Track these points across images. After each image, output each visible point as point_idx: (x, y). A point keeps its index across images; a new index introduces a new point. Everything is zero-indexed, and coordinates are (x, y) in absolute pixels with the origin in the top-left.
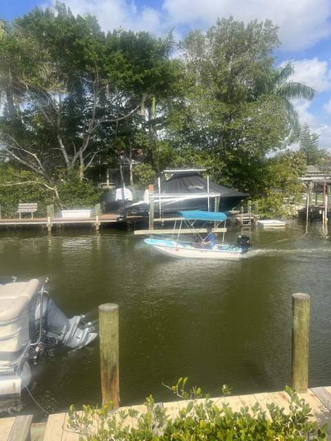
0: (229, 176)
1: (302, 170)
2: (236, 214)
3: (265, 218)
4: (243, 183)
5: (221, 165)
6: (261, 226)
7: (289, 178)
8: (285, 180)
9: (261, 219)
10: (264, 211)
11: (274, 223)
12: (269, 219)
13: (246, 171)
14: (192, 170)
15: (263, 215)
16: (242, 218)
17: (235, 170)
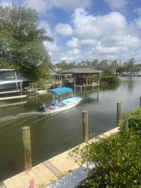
0: (22, 73)
1: (48, 70)
2: (27, 89)
3: (39, 90)
4: (29, 76)
5: (18, 68)
6: (38, 93)
7: (47, 74)
8: (45, 74)
9: (38, 91)
10: (38, 87)
11: (43, 92)
12: (40, 90)
13: (30, 71)
14: (6, 70)
15: (38, 89)
16: (30, 90)
17: (25, 70)
